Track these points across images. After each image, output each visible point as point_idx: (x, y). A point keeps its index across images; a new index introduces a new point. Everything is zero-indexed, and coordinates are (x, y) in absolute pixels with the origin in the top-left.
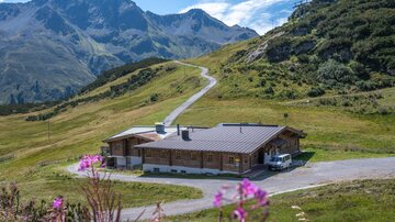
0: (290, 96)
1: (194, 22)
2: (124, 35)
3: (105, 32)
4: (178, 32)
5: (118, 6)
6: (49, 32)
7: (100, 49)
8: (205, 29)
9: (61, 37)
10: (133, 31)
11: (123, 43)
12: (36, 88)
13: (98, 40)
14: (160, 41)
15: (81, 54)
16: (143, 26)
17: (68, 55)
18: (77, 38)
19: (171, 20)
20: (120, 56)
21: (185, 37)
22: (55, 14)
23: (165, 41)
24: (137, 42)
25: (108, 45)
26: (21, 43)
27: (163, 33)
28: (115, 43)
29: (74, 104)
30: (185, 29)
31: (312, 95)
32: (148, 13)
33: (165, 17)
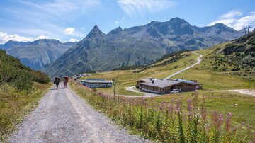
0: (224, 70)
1: (218, 30)
2: (182, 37)
3: (174, 36)
4: (209, 35)
5: (180, 25)
6: (151, 37)
7: (172, 43)
8: (223, 33)
9: (156, 38)
10: (186, 35)
11: (181, 41)
12: (145, 59)
13: (171, 40)
14: (199, 39)
15: (163, 46)
16: (191, 33)
17: (158, 46)
18: (162, 39)
19: (205, 29)
20: (180, 46)
21: (212, 37)
22: (154, 30)
23: (202, 39)
24: (188, 40)
25: (175, 41)
26: (141, 42)
27: (201, 36)
28: (178, 41)
29: (149, 68)
30: (213, 33)
31: (233, 70)
32: (195, 27)
33: (203, 28)
